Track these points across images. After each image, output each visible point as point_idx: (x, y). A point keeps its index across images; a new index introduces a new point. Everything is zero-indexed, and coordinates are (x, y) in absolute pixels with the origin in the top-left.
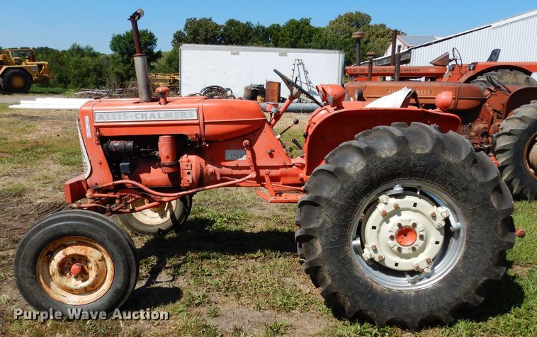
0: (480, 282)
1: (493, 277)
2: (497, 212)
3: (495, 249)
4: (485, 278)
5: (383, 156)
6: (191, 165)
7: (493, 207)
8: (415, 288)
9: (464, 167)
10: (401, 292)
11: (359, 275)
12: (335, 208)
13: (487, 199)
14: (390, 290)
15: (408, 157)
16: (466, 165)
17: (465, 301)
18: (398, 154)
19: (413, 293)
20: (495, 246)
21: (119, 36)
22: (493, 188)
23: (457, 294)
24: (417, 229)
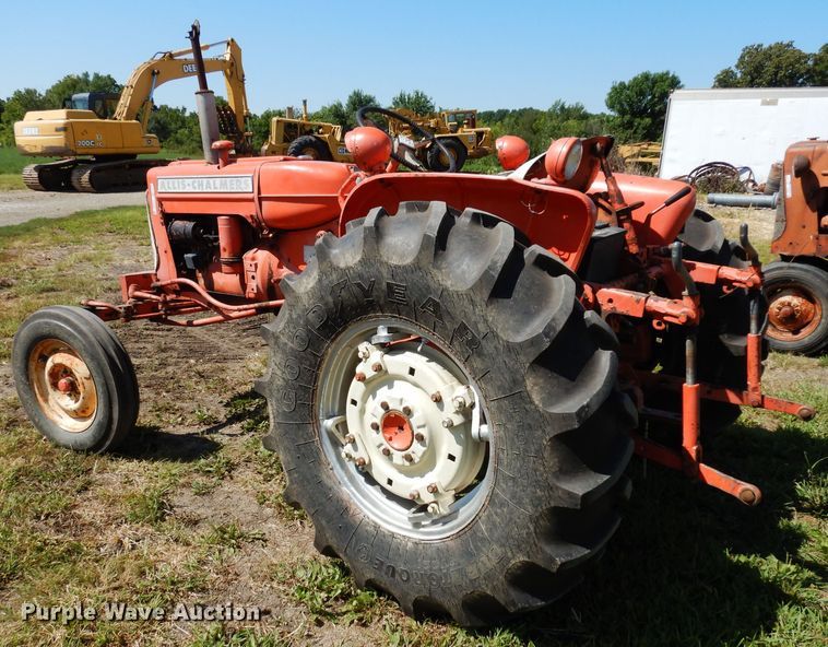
0: (513, 562)
1: (540, 561)
2: (542, 416)
3: (539, 499)
4: (522, 558)
5: (342, 265)
6: (256, 265)
7: (532, 402)
8: (416, 536)
9: (472, 302)
10: (393, 535)
11: (329, 482)
12: (284, 352)
13: (517, 382)
14: (377, 527)
15: (378, 269)
16: (477, 299)
17: (489, 592)
18: (363, 262)
19: (410, 544)
20: (539, 493)
21: (622, 84)
22: (532, 359)
23: (472, 571)
24: (415, 421)
